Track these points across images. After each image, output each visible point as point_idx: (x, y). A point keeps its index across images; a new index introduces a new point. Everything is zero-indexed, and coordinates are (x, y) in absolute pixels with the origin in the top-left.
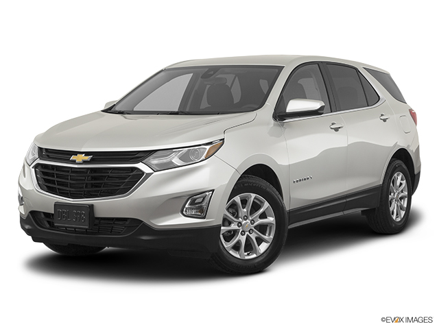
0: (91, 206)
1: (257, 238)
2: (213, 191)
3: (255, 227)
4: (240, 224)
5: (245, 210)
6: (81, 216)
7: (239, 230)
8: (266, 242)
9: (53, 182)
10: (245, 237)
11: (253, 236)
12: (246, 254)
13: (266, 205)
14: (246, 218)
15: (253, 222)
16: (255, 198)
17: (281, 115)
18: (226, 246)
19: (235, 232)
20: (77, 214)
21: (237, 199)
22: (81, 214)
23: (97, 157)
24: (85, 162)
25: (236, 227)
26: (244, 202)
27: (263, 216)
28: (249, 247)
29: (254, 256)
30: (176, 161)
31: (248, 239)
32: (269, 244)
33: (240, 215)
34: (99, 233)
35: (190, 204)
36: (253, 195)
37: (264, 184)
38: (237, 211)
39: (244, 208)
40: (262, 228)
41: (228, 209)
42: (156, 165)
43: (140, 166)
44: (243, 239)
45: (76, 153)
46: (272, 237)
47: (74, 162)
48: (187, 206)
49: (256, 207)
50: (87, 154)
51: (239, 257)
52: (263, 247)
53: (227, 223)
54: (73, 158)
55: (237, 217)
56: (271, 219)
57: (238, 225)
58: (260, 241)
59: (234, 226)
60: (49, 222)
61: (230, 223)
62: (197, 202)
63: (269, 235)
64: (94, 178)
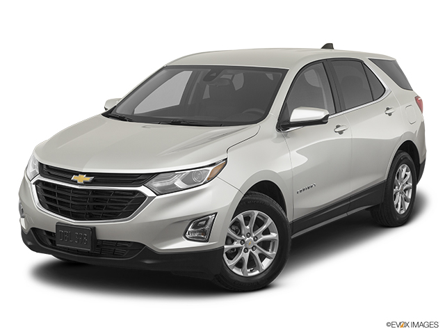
0: (93, 229)
1: (260, 255)
2: (216, 214)
3: (258, 244)
4: (243, 242)
5: (248, 227)
6: (83, 238)
7: (242, 247)
8: (269, 258)
9: (54, 201)
10: (248, 254)
11: (256, 253)
12: (249, 270)
13: (270, 221)
14: (249, 235)
15: (256, 238)
16: (258, 215)
17: (284, 125)
18: (228, 265)
19: (237, 250)
20: (79, 236)
21: (240, 217)
22: (83, 236)
23: (99, 178)
24: (86, 183)
25: (239, 245)
26: (247, 219)
27: (266, 232)
28: (252, 263)
29: (257, 272)
30: (179, 183)
31: (251, 256)
32: (272, 260)
33: (243, 232)
34: (100, 255)
35: (193, 228)
36: (256, 213)
37: (267, 200)
38: (240, 228)
39: (247, 225)
40: (265, 245)
41: (231, 227)
42: (159, 188)
43: (143, 189)
44: (246, 256)
45: (77, 173)
46: (275, 253)
47: (75, 182)
48: (189, 229)
49: (259, 223)
50: (88, 174)
51: (242, 275)
52: (266, 264)
53: (230, 241)
54: (74, 178)
55: (240, 234)
56: (274, 235)
57: (241, 243)
58: (262, 257)
59: (236, 244)
60: (51, 240)
61: (233, 241)
62: (200, 224)
63: (272, 250)
64: (95, 200)
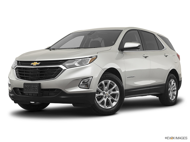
0: (40, 84)
2: (93, 77)
3: (111, 95)
4: (104, 93)
5: (106, 87)
6: (35, 88)
7: (104, 96)
9: (23, 75)
10: (106, 99)
11: (110, 99)
12: (107, 106)
13: (116, 85)
14: (106, 91)
15: (109, 92)
16: (111, 82)
17: (122, 49)
18: (98, 103)
19: (102, 97)
20: (33, 87)
21: (103, 82)
22: (35, 87)
23: (43, 63)
24: (37, 65)
26: (106, 84)
27: (114, 90)
28: (108, 104)
29: (110, 107)
30: (76, 64)
31: (108, 100)
32: (117, 102)
33: (104, 89)
34: (43, 96)
36: (110, 81)
37: (115, 76)
38: (103, 88)
39: (106, 86)
40: (114, 96)
41: (99, 87)
42: (68, 66)
43: (61, 66)
44: (105, 100)
45: (33, 62)
46: (118, 99)
48: (81, 84)
49: (111, 86)
50: (38, 62)
51: (104, 108)
52: (114, 104)
53: (98, 93)
54: (32, 64)
56: (118, 92)
57: (103, 94)
58: (113, 101)
59: (101, 94)
60: (21, 92)
62: (85, 82)
64: (41, 72)
